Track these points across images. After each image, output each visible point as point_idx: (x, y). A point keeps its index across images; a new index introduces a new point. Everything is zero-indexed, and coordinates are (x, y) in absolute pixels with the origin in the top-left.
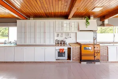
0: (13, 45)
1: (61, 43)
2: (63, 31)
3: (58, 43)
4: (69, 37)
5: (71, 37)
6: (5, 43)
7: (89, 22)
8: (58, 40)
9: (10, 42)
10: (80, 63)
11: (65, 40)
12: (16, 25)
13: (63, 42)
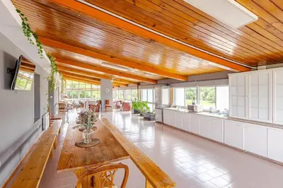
0: (222, 116)
6: (211, 112)
9: (218, 111)
12: (227, 83)
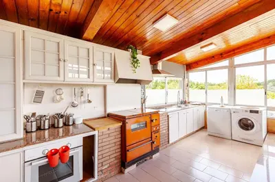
1: (53, 126)
2: (61, 78)
3: (39, 128)
4: (84, 102)
5: (90, 102)
7: (138, 60)
8: (41, 117)
10: (121, 172)
11: (70, 111)
13: (61, 120)
